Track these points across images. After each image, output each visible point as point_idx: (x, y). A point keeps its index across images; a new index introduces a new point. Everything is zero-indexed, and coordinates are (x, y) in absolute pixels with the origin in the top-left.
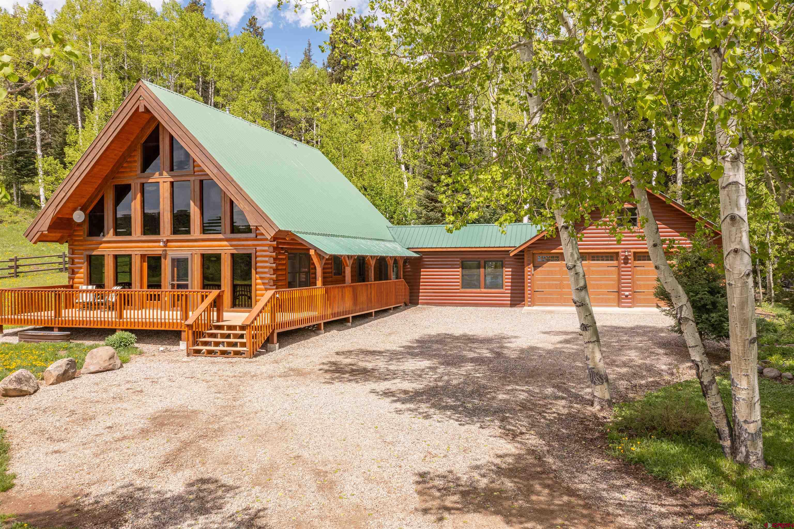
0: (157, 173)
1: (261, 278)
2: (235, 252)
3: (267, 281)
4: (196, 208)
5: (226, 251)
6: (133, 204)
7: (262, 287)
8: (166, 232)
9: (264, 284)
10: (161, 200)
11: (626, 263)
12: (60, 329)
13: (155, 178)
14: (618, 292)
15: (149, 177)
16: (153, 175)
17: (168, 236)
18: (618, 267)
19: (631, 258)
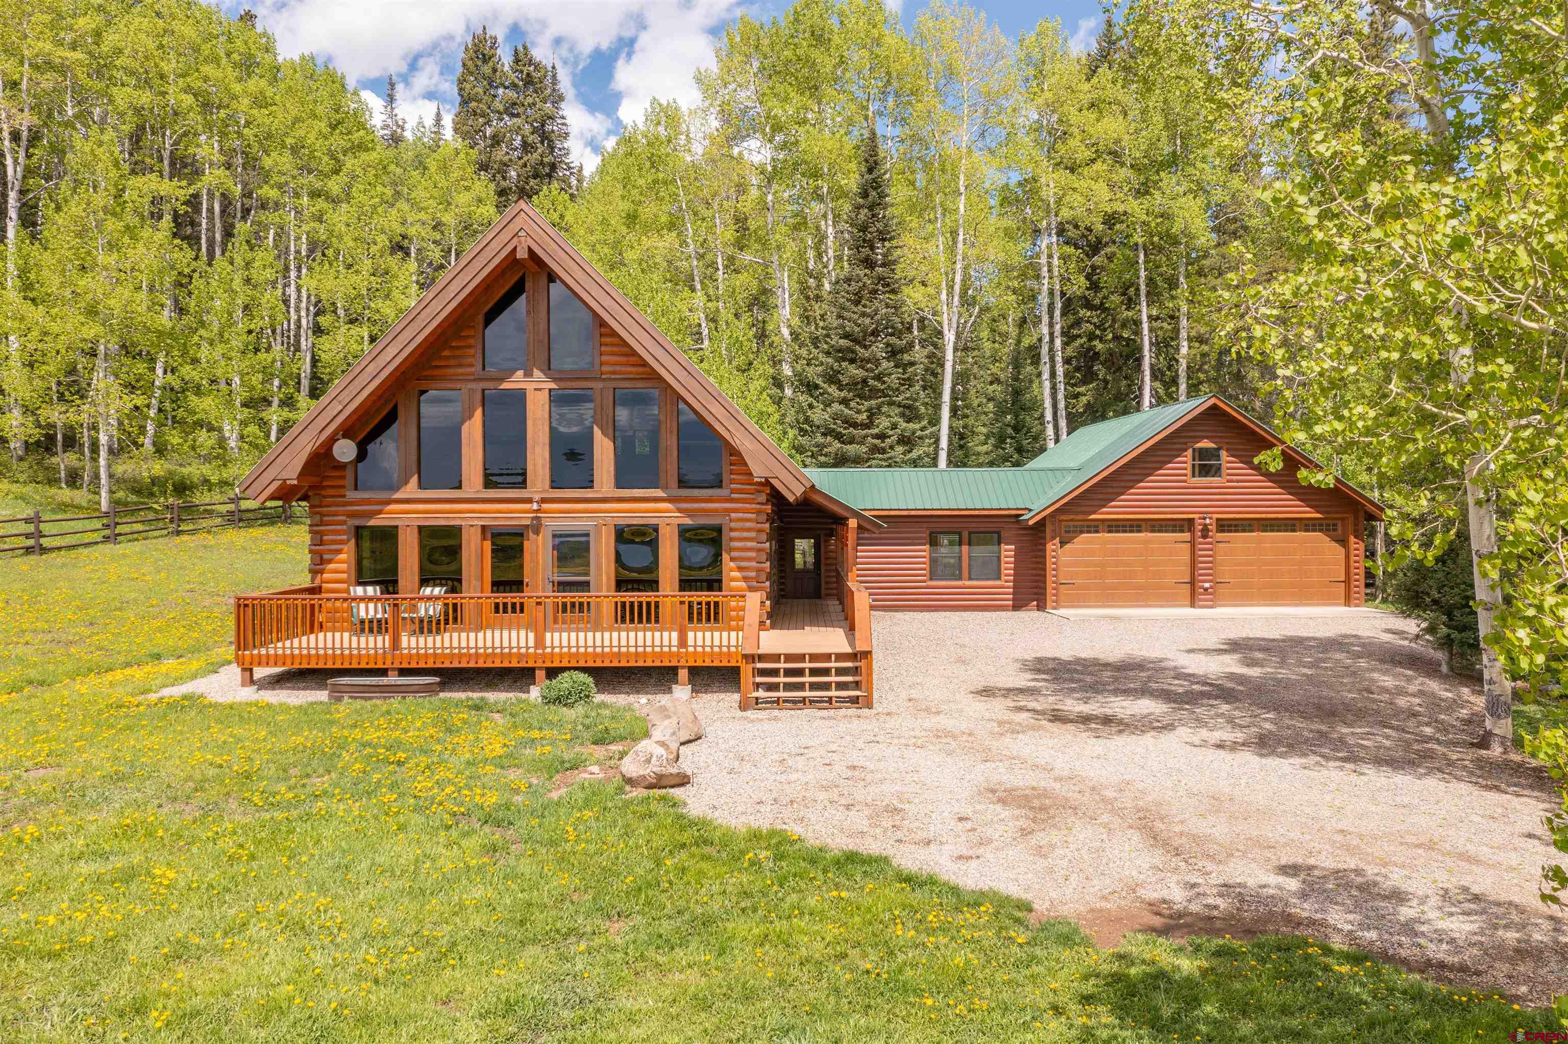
0: (520, 373)
1: (740, 569)
2: (688, 521)
3: (753, 574)
4: (606, 440)
5: (668, 521)
6: (465, 428)
7: (743, 584)
8: (539, 484)
9: (745, 579)
10: (529, 423)
11: (1205, 536)
12: (403, 672)
13: (516, 382)
14: (1193, 583)
15: (502, 380)
16: (510, 376)
17: (543, 491)
18: (1193, 543)
19: (1213, 528)
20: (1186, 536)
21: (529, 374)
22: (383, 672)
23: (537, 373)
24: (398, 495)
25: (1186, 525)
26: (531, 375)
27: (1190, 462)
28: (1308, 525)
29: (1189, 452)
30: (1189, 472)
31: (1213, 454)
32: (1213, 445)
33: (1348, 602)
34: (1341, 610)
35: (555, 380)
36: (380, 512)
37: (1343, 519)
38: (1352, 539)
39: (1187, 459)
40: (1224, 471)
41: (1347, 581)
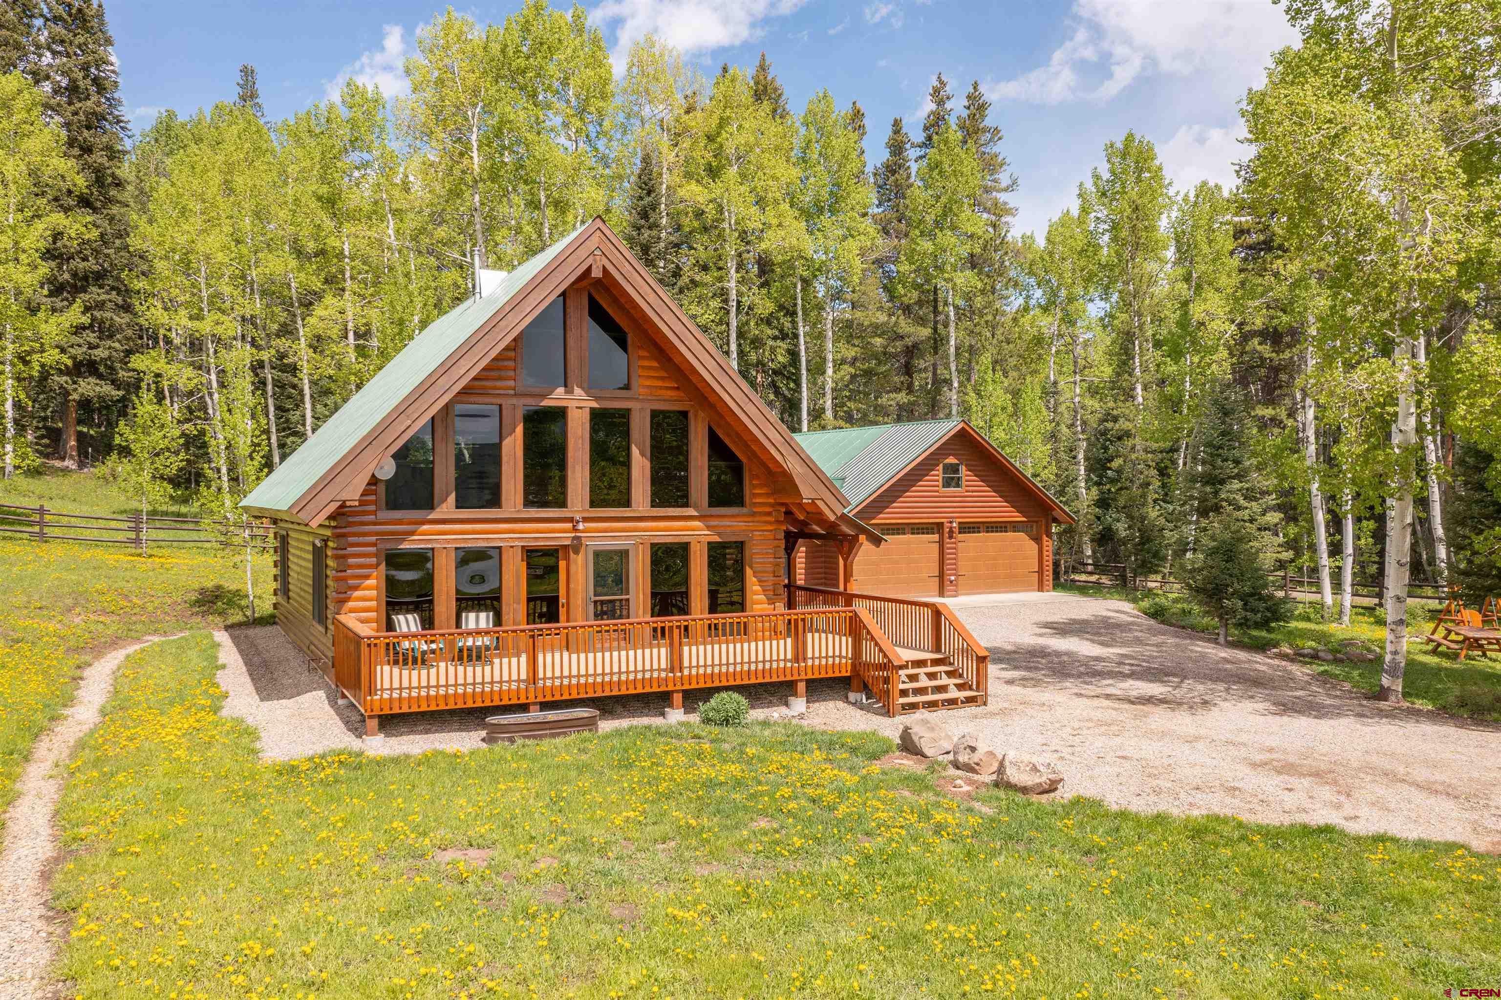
0: (560, 392)
1: (761, 583)
2: (717, 538)
4: (643, 460)
5: (699, 539)
6: (505, 445)
8: (579, 503)
10: (571, 441)
11: (951, 537)
12: (546, 706)
13: (558, 397)
14: (941, 576)
15: (544, 396)
16: (551, 393)
17: (584, 511)
18: (941, 543)
19: (957, 530)
20: (936, 537)
21: (569, 390)
22: (524, 708)
23: (578, 391)
24: (433, 516)
25: (938, 528)
26: (572, 392)
27: (941, 475)
28: (1014, 527)
29: (941, 467)
30: (940, 483)
31: (955, 469)
32: (956, 462)
33: (1041, 588)
34: (1035, 596)
35: (597, 399)
36: (413, 533)
37: (1037, 522)
38: (1045, 538)
39: (938, 473)
40: (964, 483)
41: (1041, 572)
